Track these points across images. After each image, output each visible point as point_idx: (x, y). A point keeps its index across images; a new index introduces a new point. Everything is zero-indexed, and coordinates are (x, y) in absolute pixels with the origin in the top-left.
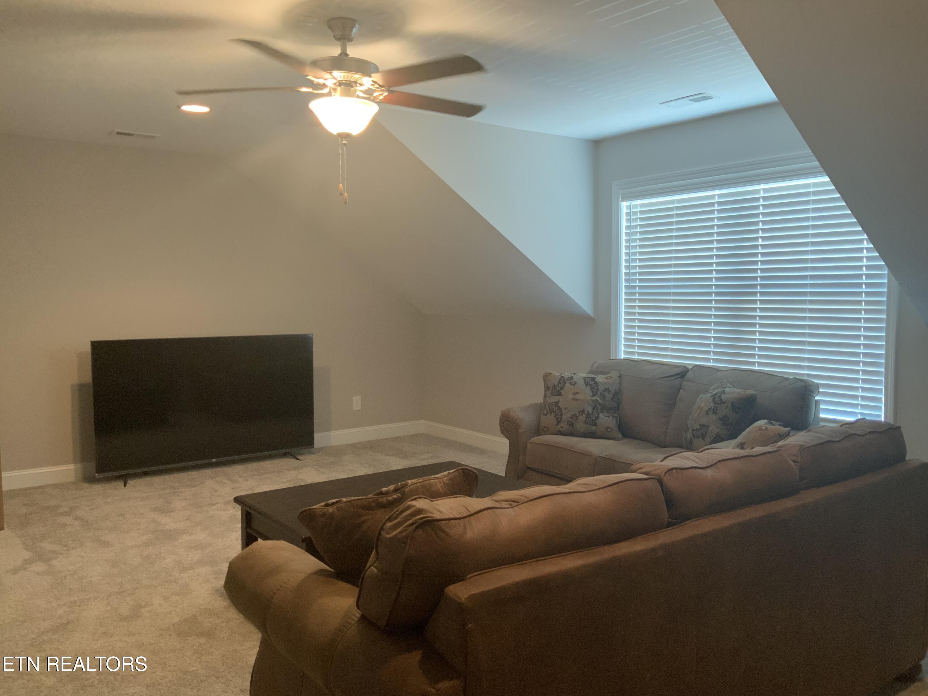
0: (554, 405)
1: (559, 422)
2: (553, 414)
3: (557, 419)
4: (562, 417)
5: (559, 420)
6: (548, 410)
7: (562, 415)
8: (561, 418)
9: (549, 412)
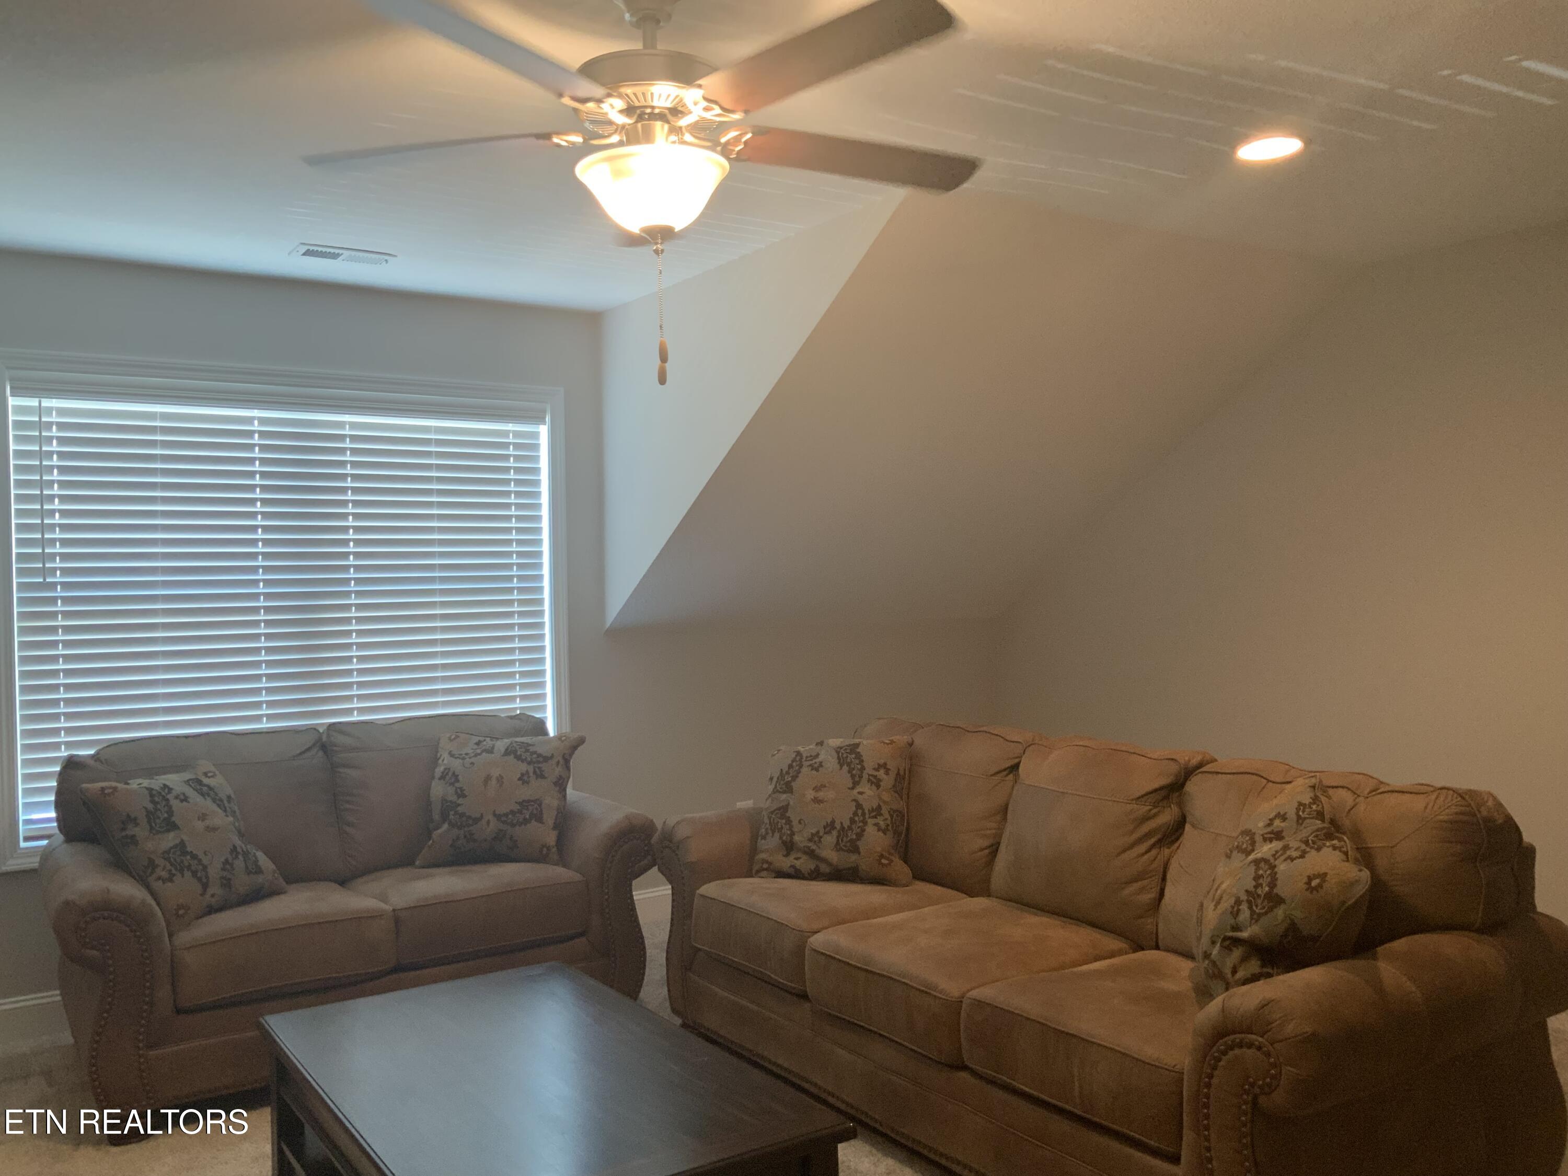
0: (178, 853)
1: (205, 886)
2: (188, 874)
3: (200, 879)
4: (207, 872)
5: (204, 880)
6: (169, 867)
7: (205, 868)
8: (207, 877)
9: (174, 871)
